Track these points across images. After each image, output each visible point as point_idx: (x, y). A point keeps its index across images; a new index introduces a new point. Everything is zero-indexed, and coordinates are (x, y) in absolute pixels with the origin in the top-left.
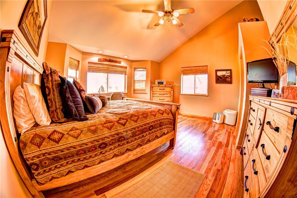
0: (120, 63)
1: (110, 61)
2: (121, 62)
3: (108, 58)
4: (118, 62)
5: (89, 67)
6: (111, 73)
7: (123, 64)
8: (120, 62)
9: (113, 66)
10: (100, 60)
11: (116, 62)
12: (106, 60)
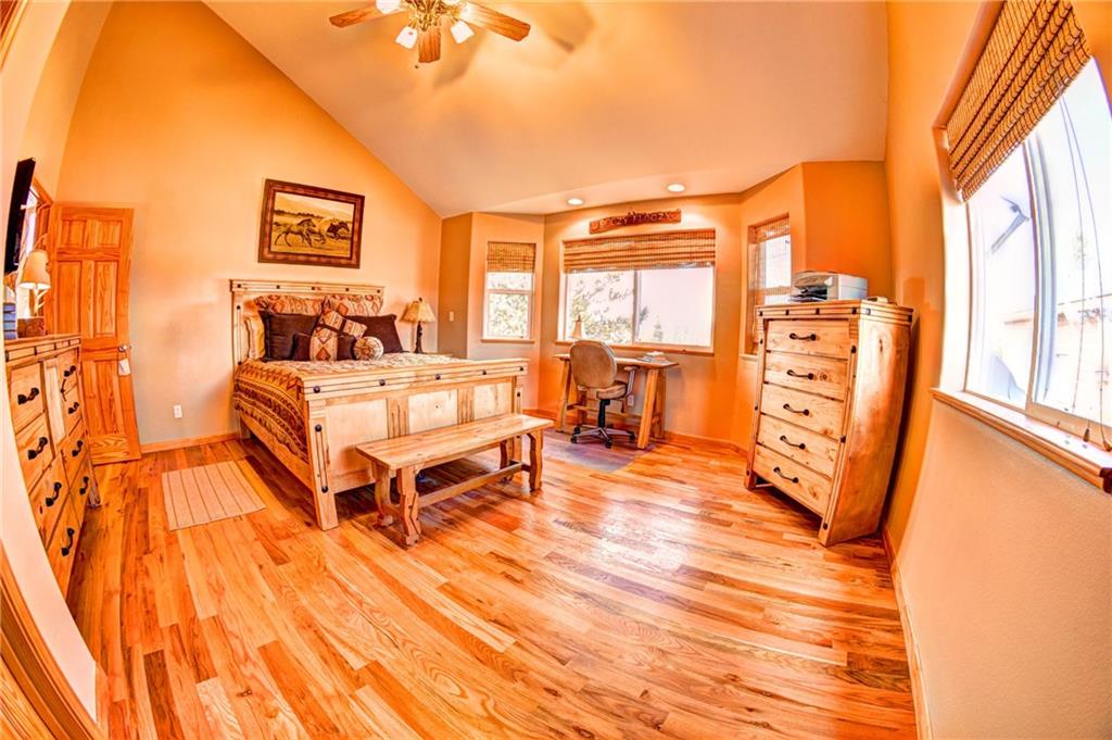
0: (679, 221)
1: (631, 221)
2: (678, 213)
3: (622, 214)
4: (665, 216)
5: (568, 258)
6: (646, 267)
7: (692, 219)
8: (674, 217)
9: (651, 237)
10: (595, 228)
11: (656, 218)
12: (616, 223)
